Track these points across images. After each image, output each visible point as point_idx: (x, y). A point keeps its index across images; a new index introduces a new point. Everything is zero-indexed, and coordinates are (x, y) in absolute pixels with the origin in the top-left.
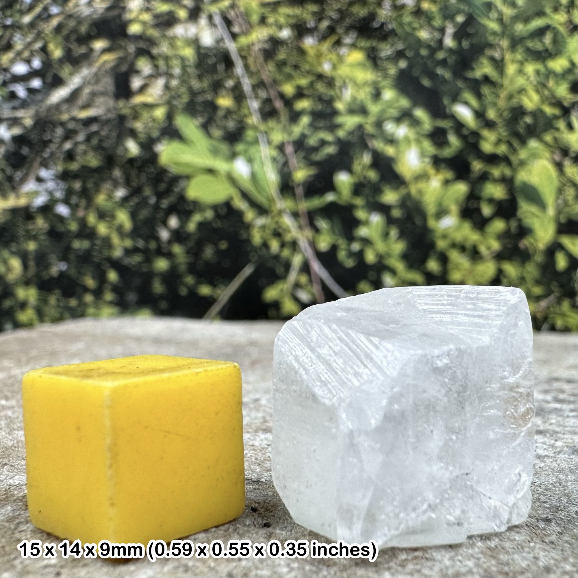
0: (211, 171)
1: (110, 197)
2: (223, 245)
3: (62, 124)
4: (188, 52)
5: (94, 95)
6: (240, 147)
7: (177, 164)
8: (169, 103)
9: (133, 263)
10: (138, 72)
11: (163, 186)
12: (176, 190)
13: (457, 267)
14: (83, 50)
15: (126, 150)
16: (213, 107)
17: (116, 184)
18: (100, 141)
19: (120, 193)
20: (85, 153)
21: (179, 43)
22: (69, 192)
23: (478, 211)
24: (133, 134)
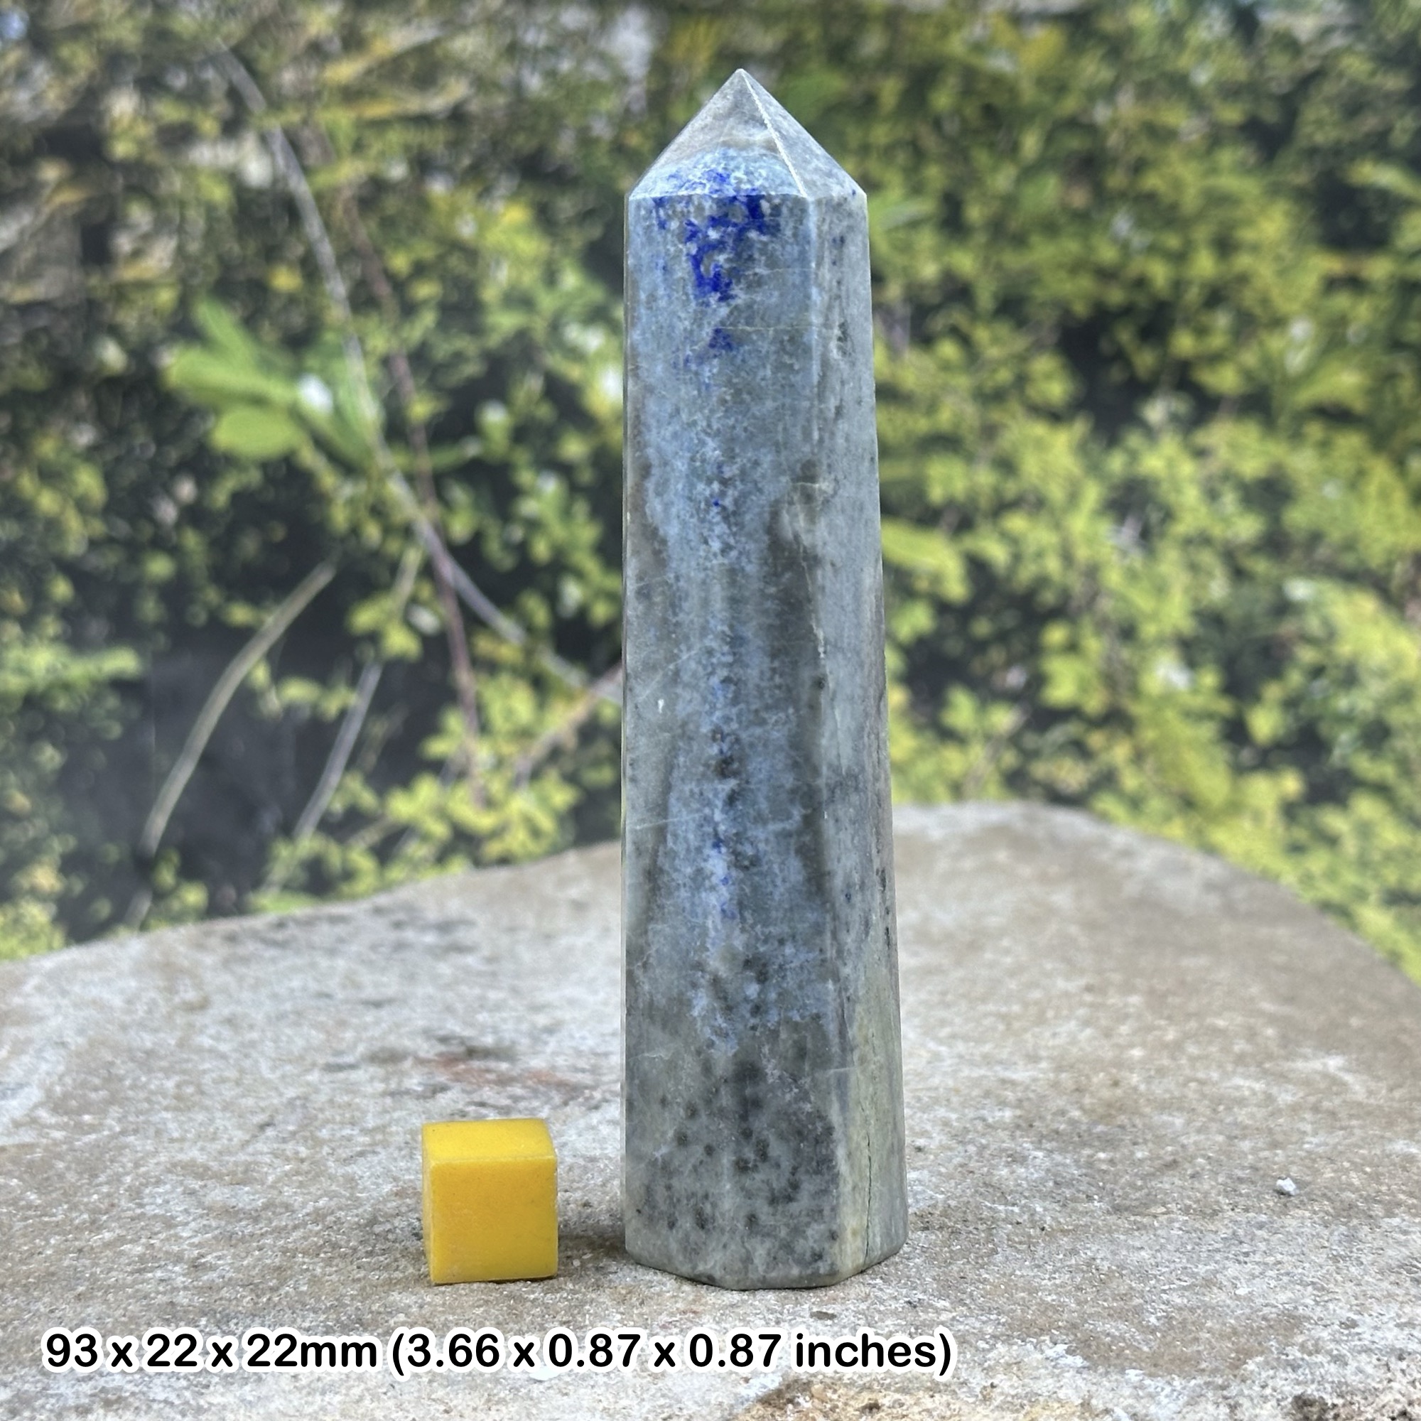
0: (258, 401)
1: (65, 443)
2: (278, 532)
4: (219, 194)
5: (39, 260)
6: (312, 361)
7: (199, 388)
8: (183, 281)
9: (104, 566)
10: (126, 225)
12: (193, 434)
14: (20, 181)
15: (101, 359)
16: (261, 289)
17: (77, 419)
18: (52, 344)
19: (85, 437)
20: (21, 365)
21: (203, 178)
24: (115, 332)
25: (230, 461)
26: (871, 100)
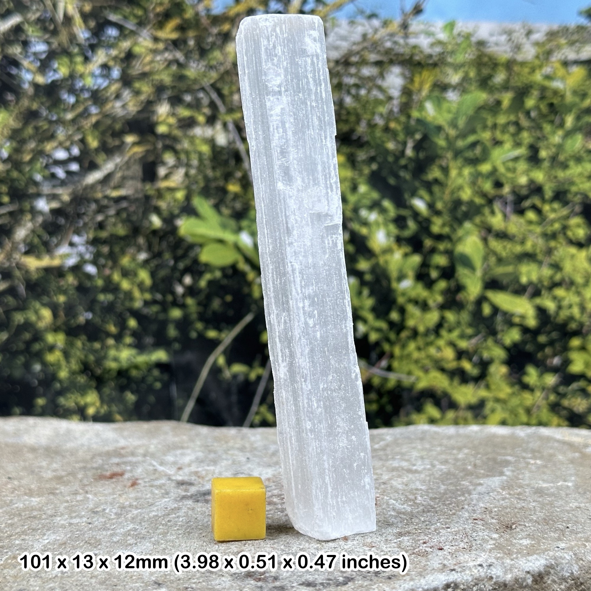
0: (221, 241)
1: (134, 259)
2: (229, 298)
3: (96, 201)
4: (205, 149)
5: (124, 178)
6: (245, 223)
7: (194, 235)
8: (188, 188)
9: (151, 312)
10: (163, 163)
11: (180, 252)
12: (192, 254)
13: (412, 316)
14: (117, 143)
15: (151, 223)
16: (224, 191)
17: (139, 249)
18: (128, 215)
19: (143, 256)
20: (115, 225)
21: (198, 141)
22: (97, 256)
23: (428, 275)
24: (157, 211)
25: (207, 268)
26: (499, 103)
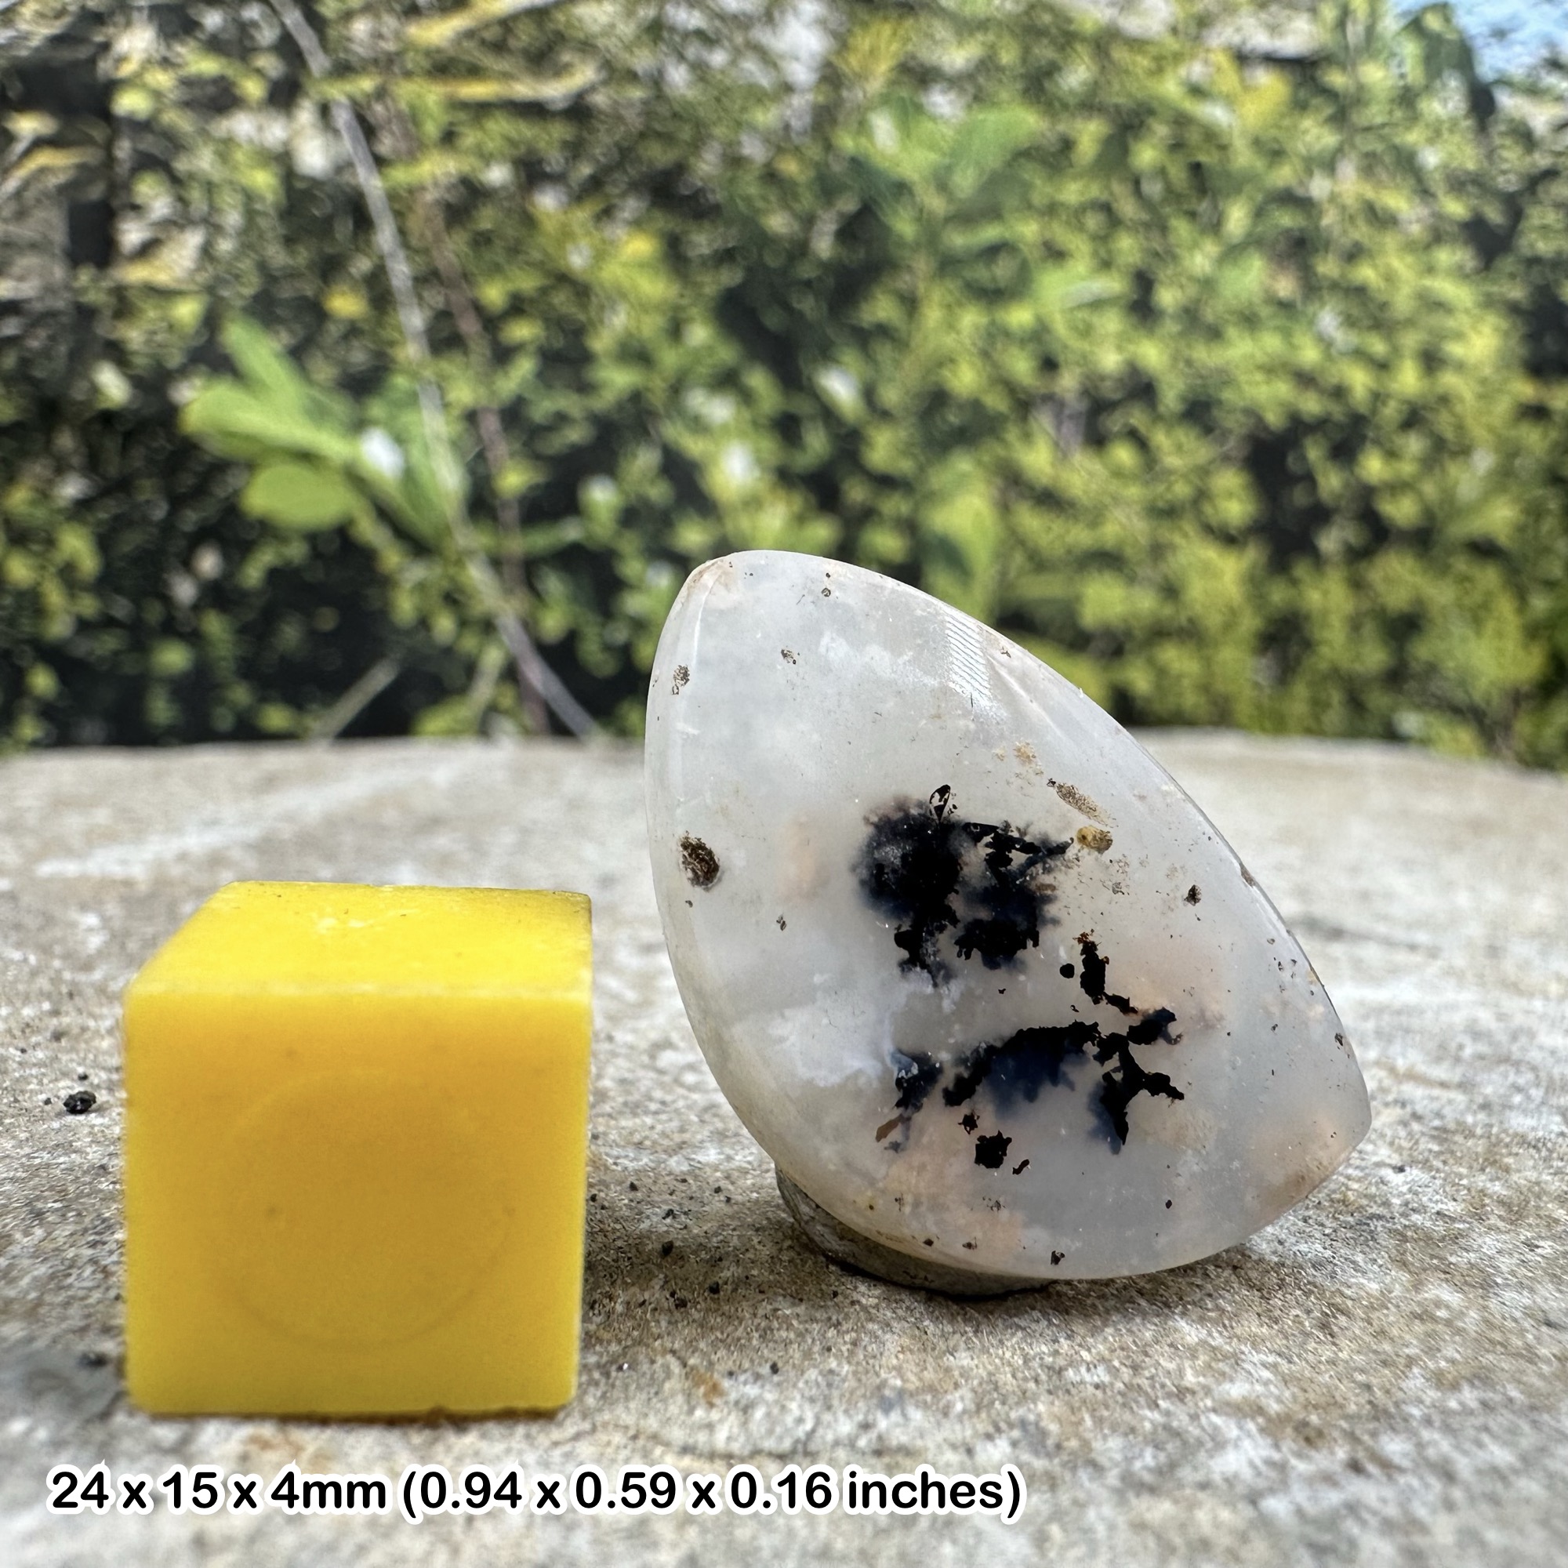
0: (306, 457)
1: (44, 496)
2: (327, 620)
6: (376, 409)
7: (228, 434)
8: (210, 289)
9: (100, 652)
10: (136, 208)
11: (186, 481)
12: (220, 492)
15: (95, 389)
17: (61, 467)
18: (25, 361)
19: (71, 489)
21: (239, 156)
25: (266, 530)
26: (1067, 145)
